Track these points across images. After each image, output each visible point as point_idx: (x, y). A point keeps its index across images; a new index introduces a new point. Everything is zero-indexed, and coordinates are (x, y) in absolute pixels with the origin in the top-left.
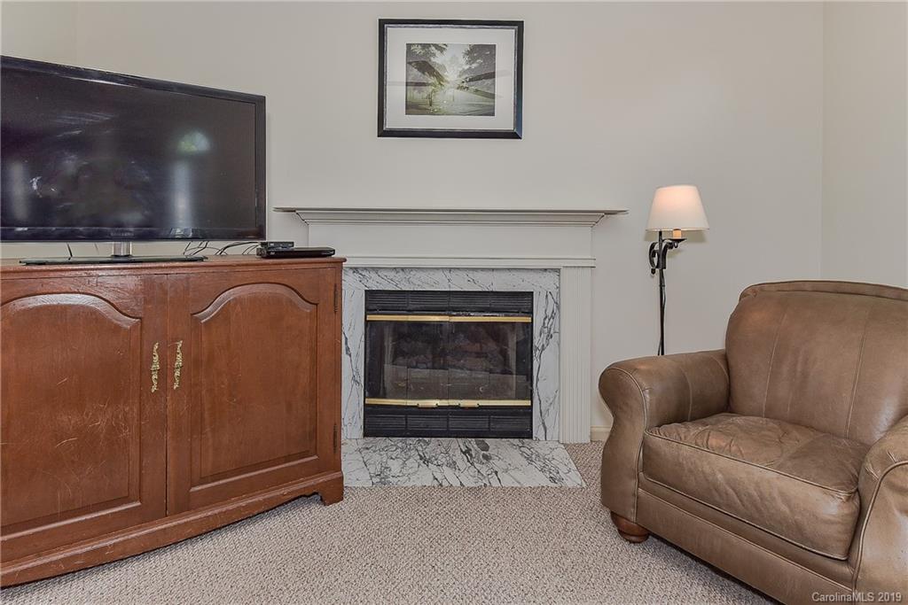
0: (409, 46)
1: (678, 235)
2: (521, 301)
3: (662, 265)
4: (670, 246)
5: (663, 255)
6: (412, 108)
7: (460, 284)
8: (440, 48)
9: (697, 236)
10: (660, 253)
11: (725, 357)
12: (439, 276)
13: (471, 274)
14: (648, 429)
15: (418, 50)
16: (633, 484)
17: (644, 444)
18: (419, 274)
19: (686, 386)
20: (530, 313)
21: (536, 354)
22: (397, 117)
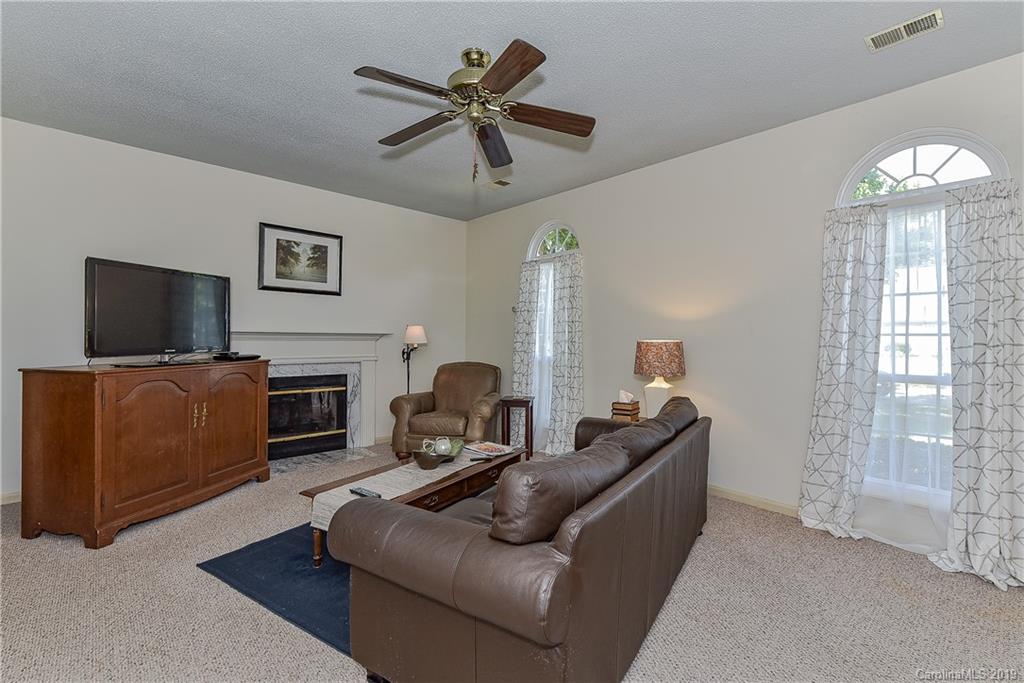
0: (278, 240)
1: (416, 346)
2: (340, 380)
3: (408, 358)
4: (412, 350)
5: (409, 355)
6: (279, 275)
7: (309, 372)
8: (298, 245)
9: (425, 345)
10: (407, 354)
11: (432, 393)
12: (296, 368)
13: (315, 366)
14: (410, 417)
15: (284, 243)
16: (405, 438)
17: (410, 424)
18: (285, 368)
19: (421, 404)
20: (345, 385)
21: (348, 405)
22: (270, 279)
